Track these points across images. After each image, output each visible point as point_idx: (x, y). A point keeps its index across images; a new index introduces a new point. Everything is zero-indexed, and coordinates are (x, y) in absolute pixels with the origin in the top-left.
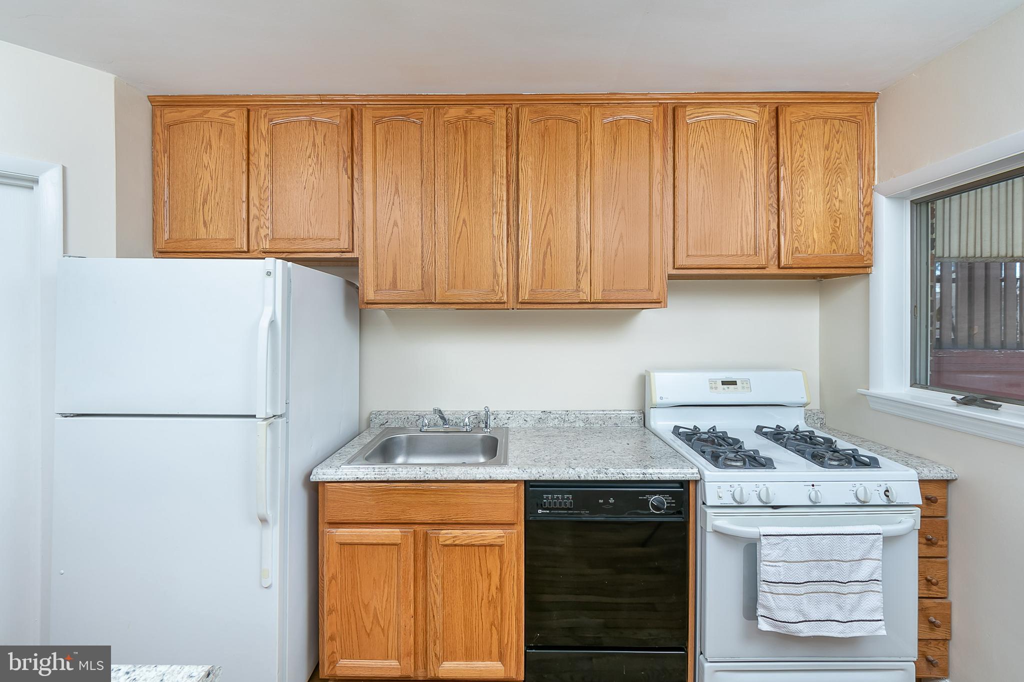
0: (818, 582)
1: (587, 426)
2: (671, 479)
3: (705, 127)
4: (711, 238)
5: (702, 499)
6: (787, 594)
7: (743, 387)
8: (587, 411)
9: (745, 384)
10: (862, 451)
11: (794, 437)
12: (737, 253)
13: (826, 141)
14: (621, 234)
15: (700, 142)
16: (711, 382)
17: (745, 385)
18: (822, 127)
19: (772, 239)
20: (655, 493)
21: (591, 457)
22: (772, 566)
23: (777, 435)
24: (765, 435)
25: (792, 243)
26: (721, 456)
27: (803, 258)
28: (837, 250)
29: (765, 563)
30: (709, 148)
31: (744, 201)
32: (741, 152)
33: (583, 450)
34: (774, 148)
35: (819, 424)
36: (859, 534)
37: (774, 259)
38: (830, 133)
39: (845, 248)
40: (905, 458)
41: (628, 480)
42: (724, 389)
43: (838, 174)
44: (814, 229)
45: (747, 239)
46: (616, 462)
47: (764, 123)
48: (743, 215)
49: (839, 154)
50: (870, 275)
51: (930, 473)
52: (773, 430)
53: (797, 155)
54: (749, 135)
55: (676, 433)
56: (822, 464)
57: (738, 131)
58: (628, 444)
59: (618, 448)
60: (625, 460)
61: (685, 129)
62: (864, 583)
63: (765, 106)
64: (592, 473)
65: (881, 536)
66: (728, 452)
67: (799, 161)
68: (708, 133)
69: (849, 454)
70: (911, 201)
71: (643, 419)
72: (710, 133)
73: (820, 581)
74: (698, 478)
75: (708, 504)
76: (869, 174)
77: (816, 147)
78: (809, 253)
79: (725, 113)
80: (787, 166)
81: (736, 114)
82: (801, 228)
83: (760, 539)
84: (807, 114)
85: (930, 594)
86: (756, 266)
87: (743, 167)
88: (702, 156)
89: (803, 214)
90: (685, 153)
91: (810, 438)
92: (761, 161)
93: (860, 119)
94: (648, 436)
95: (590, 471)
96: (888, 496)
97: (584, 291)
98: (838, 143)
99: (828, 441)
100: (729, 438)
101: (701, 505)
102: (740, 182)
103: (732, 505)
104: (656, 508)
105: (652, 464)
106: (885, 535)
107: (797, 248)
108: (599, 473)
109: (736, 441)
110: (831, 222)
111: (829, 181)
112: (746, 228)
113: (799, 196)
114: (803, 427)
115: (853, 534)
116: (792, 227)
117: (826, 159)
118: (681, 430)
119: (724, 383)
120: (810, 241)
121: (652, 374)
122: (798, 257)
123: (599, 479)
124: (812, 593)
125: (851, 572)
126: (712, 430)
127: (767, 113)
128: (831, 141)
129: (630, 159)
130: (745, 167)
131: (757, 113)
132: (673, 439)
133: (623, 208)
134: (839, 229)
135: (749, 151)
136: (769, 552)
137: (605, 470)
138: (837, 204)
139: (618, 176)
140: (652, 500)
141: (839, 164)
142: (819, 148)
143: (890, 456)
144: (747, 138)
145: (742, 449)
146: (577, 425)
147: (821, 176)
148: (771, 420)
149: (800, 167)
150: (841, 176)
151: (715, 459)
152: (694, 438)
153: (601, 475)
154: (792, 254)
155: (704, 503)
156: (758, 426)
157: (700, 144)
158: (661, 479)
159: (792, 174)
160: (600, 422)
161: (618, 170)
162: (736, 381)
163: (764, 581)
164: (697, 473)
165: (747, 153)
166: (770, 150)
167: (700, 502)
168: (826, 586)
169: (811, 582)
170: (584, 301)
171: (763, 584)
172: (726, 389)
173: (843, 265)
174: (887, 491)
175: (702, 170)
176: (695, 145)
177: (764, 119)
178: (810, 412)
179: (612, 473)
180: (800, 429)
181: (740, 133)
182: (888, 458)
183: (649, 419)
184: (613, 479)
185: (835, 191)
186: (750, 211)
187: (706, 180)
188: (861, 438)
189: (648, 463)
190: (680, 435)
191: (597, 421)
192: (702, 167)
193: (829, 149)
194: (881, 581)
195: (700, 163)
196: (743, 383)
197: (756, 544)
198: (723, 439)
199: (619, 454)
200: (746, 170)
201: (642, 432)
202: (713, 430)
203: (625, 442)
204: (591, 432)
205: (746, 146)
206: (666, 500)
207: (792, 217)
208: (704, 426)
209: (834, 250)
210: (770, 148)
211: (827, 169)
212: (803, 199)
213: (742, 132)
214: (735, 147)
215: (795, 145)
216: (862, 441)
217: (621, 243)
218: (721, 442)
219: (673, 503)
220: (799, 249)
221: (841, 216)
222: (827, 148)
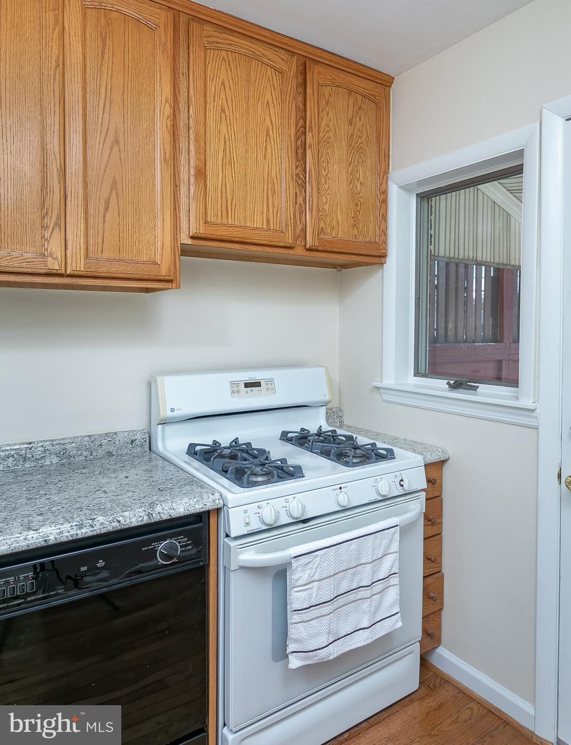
0: (347, 592)
1: (64, 461)
2: (186, 514)
3: (226, 58)
4: (234, 204)
5: (225, 531)
6: (318, 617)
7: (268, 389)
8: (64, 439)
9: (269, 384)
10: (379, 445)
11: (318, 439)
12: (263, 226)
13: (350, 117)
14: (114, 178)
15: (221, 78)
16: (232, 385)
17: (269, 386)
18: (346, 98)
19: (299, 215)
20: (164, 538)
21: (67, 506)
22: (303, 590)
23: (302, 440)
24: (290, 440)
25: (318, 222)
26: (245, 473)
27: (329, 240)
28: (357, 235)
29: (295, 589)
30: (232, 88)
31: (270, 165)
32: (268, 103)
33: (56, 498)
34: (302, 110)
35: (338, 423)
36: (382, 531)
37: (300, 239)
38: (354, 107)
39: (365, 234)
40: (412, 446)
41: (126, 529)
42: (247, 392)
43: (360, 154)
44: (339, 210)
45: (273, 211)
46: (108, 505)
47: (291, 76)
48: (270, 182)
49: (361, 132)
50: (385, 265)
51: (432, 456)
52: (298, 434)
53: (324, 123)
54: (276, 85)
55: (191, 453)
56: (347, 464)
57: (264, 77)
58: (127, 477)
59: (112, 485)
60: (121, 501)
61: (202, 54)
62: (385, 580)
63: (293, 56)
64: (69, 529)
65: (398, 527)
66: (254, 466)
67: (325, 131)
68: (231, 69)
69: (369, 449)
70: (417, 194)
71: (148, 441)
72: (233, 69)
73: (348, 592)
74: (221, 505)
75: (233, 535)
76: (385, 161)
77: (341, 119)
78: (333, 236)
79: (250, 49)
80: (314, 133)
81: (263, 54)
82: (326, 207)
83: (290, 563)
84: (334, 79)
85: (430, 571)
86: (283, 244)
87: (269, 123)
88: (223, 96)
89: (329, 191)
90: (203, 86)
91: (332, 438)
92: (288, 120)
93: (378, 100)
94: (155, 462)
95: (67, 526)
96: (402, 486)
97: (55, 256)
98: (360, 121)
99: (350, 438)
100: (254, 449)
101: (224, 539)
102: (266, 140)
103: (260, 530)
104: (166, 557)
105: (162, 499)
106: (401, 525)
107: (322, 228)
108: (81, 528)
109: (262, 452)
110: (353, 204)
111: (352, 160)
112: (273, 197)
113: (325, 171)
114: (326, 428)
115: (377, 532)
116: (318, 204)
117: (349, 135)
118: (198, 448)
119: (247, 385)
120: (335, 222)
121: (159, 379)
122: (323, 239)
123: (80, 536)
124: (341, 607)
125: (374, 572)
126: (234, 443)
127: (295, 66)
128: (354, 117)
129: (126, 72)
130: (272, 124)
131: (284, 61)
132: (188, 461)
133: (117, 141)
134: (359, 213)
135: (276, 105)
136: (300, 576)
137: (90, 521)
138: (359, 187)
139: (108, 92)
140: (160, 547)
141: (361, 143)
142: (344, 122)
143: (401, 446)
144: (274, 88)
145: (268, 460)
146: (48, 463)
147: (345, 152)
148: (295, 423)
149: (326, 138)
150: (362, 156)
151: (240, 477)
152: (214, 456)
153: (84, 530)
154: (318, 235)
155: (227, 536)
156: (283, 432)
157: (221, 79)
158: (174, 517)
159: (319, 144)
160: (85, 453)
161: (109, 84)
162: (260, 382)
163: (295, 611)
164: (219, 499)
165: (274, 107)
166: (297, 111)
167: (222, 534)
168: (354, 595)
169: (340, 595)
170: (55, 271)
171: (294, 614)
172: (249, 391)
173: (363, 253)
174: (402, 480)
175: (223, 115)
176: (215, 80)
177: (292, 70)
178: (330, 411)
179: (102, 524)
180: (324, 430)
181: (267, 80)
182: (400, 448)
183: (156, 440)
184: (102, 532)
185: (357, 172)
186: (277, 177)
187: (228, 127)
188: (375, 432)
189: (154, 498)
190: (196, 455)
191: (79, 453)
192: (223, 110)
193: (353, 125)
194: (398, 573)
195: (220, 104)
196: (267, 384)
197: (286, 569)
198: (247, 453)
199: (112, 494)
200: (273, 127)
201: (146, 459)
202: (236, 443)
203: (122, 476)
204: (70, 469)
205: (272, 98)
206: (179, 543)
207: (319, 193)
208: (225, 440)
209: (355, 235)
210: (297, 107)
211: (350, 146)
212: (329, 174)
213: (269, 80)
214: (261, 95)
215: (322, 111)
216: (376, 435)
217: (114, 192)
218: (245, 455)
219: (188, 545)
220: (325, 230)
221: (361, 200)
222: (350, 123)
